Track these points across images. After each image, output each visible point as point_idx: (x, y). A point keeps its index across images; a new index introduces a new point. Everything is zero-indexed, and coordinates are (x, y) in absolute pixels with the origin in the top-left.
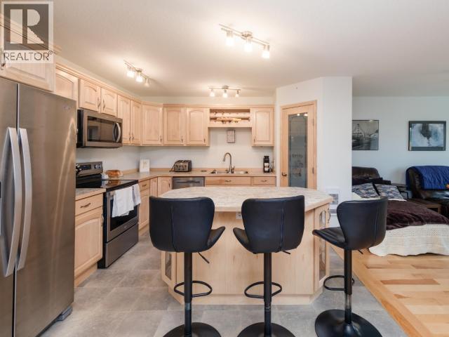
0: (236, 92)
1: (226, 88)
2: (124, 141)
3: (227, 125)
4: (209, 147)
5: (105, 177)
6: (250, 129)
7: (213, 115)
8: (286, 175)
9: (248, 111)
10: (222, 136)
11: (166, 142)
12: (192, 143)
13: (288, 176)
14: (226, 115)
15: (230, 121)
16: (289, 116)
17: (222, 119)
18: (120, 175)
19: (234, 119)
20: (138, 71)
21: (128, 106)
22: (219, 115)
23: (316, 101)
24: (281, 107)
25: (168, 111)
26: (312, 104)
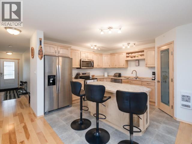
0: (134, 44)
1: (129, 44)
2: (94, 67)
3: (134, 59)
4: (127, 68)
5: (91, 77)
6: (144, 59)
7: (128, 55)
8: (159, 82)
9: (143, 51)
10: (133, 63)
11: (111, 67)
12: (120, 67)
13: (160, 82)
14: (133, 55)
15: (135, 57)
16: (161, 51)
17: (131, 56)
18: (95, 76)
19: (136, 56)
20: (95, 46)
21: (97, 56)
22: (130, 55)
23: (173, 41)
24: (157, 47)
25: (111, 56)
26: (171, 43)
